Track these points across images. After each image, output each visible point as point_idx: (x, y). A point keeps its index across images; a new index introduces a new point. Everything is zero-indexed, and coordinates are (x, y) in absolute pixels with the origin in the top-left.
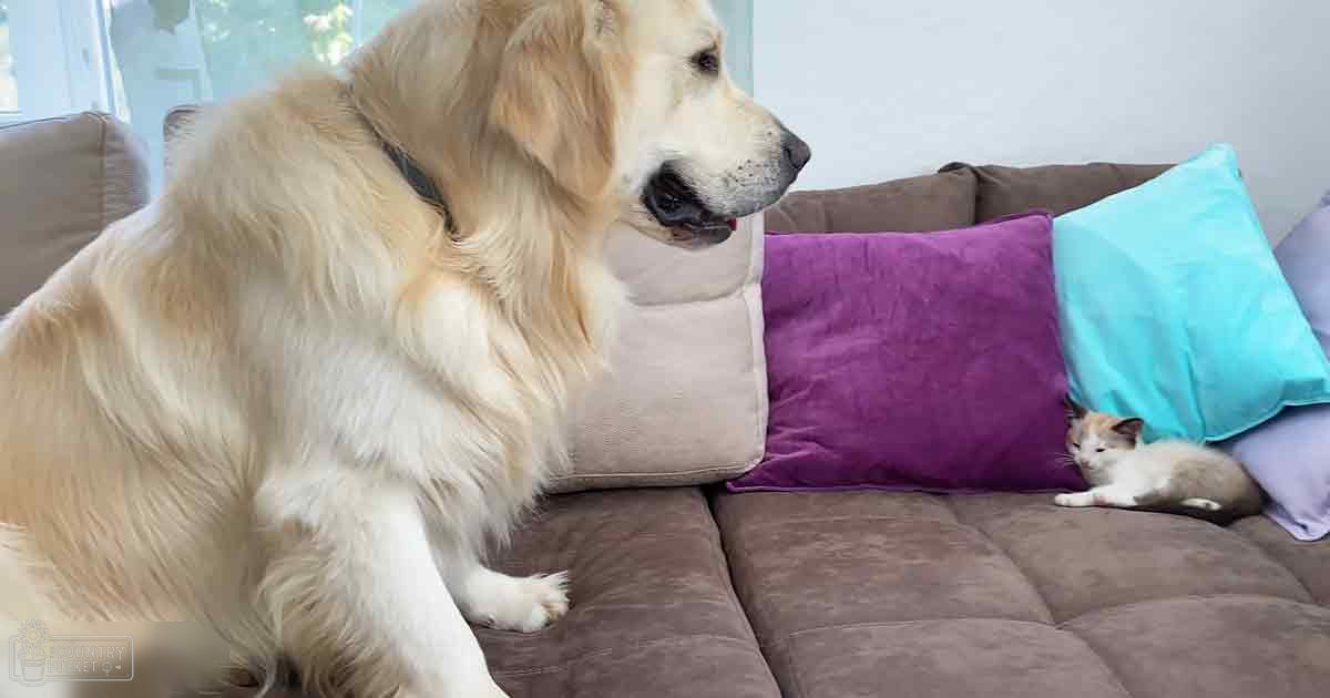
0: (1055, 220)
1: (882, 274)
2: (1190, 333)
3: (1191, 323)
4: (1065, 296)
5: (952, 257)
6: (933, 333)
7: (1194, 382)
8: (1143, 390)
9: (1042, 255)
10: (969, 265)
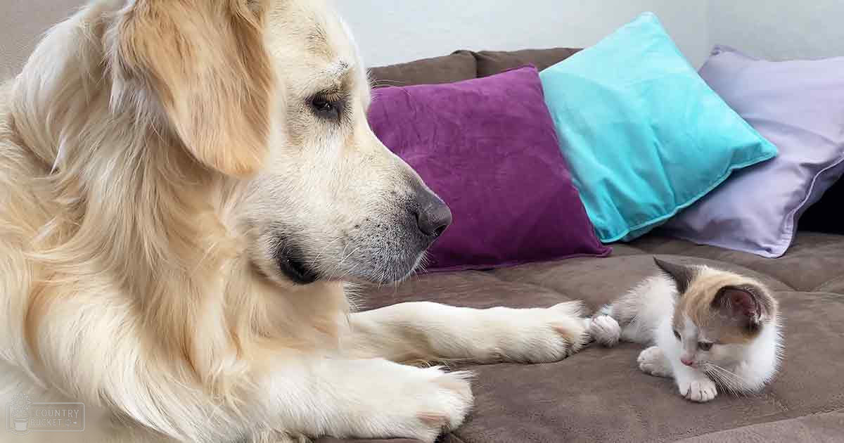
0: (541, 74)
1: (422, 109)
2: (655, 128)
3: (655, 121)
4: (558, 120)
5: (472, 94)
6: (468, 146)
7: (664, 163)
8: (625, 175)
9: (537, 90)
10: (487, 98)
